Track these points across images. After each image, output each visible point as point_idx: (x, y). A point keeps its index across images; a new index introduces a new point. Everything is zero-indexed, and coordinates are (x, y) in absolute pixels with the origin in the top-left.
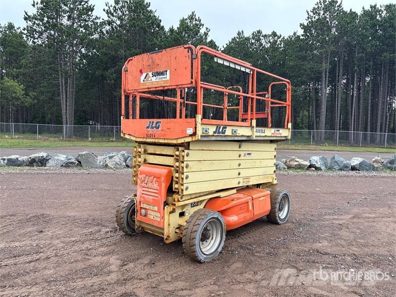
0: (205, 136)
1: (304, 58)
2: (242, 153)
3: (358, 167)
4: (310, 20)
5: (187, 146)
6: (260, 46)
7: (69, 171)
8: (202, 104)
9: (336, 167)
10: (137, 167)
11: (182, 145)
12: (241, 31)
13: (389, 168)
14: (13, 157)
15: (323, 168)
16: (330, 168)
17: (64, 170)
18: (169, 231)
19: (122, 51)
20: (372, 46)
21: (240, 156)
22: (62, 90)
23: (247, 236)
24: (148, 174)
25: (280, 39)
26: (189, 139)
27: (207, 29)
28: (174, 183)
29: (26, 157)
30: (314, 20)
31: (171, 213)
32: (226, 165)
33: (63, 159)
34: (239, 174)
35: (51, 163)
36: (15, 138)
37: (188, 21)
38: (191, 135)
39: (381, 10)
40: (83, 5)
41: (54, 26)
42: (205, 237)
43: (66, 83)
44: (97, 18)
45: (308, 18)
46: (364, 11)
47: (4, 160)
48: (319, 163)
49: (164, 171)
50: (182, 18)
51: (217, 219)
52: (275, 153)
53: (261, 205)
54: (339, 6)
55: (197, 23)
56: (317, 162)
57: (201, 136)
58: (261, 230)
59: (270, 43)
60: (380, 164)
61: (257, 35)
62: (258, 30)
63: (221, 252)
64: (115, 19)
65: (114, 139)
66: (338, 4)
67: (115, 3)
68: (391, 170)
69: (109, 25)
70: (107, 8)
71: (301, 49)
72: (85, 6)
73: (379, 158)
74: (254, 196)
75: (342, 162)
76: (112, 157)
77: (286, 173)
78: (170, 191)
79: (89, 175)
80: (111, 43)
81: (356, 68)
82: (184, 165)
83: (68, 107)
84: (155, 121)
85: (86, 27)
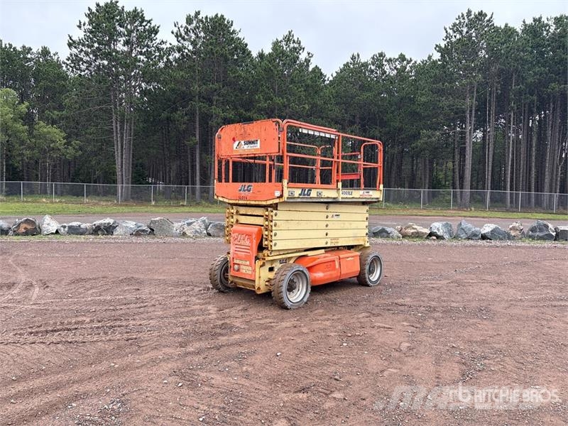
0: (291, 198)
1: (441, 92)
2: (330, 215)
3: (489, 236)
4: (448, 40)
5: (275, 207)
6: (383, 74)
7: (140, 240)
8: (289, 165)
9: (463, 236)
10: (230, 227)
11: (270, 206)
12: (356, 54)
13: (530, 237)
14: (75, 224)
15: (446, 236)
16: (456, 237)
17: (134, 239)
18: (259, 283)
19: (196, 86)
20: (535, 74)
21: (327, 217)
22: (116, 137)
23: (334, 294)
24: (241, 233)
25: (411, 65)
26: (276, 201)
27: (309, 54)
28: (264, 240)
29: (88, 224)
30: (453, 40)
31: (261, 266)
32: (313, 225)
33: (132, 226)
34: (327, 235)
35: (118, 231)
36: (56, 202)
37: (284, 43)
38: (278, 197)
39: (547, 25)
40: (144, 26)
41: (107, 55)
42: (291, 288)
43: (122, 128)
44: (162, 42)
45: (447, 37)
46: (526, 25)
47: (64, 227)
48: (441, 231)
49: (256, 229)
50: (275, 40)
51: (302, 271)
52: (367, 215)
53: (349, 265)
54: (489, 21)
55: (296, 45)
56: (438, 230)
57: (287, 198)
58: (350, 290)
59: (397, 69)
60: (518, 232)
61: (379, 59)
62: (380, 52)
63: (306, 303)
64: (186, 44)
65: (185, 203)
66: (487, 18)
67: (187, 23)
68: (533, 239)
69: (179, 52)
70: (175, 30)
71: (437, 80)
72: (147, 27)
73: (517, 224)
74: (341, 256)
75: (469, 229)
76: (191, 223)
77: (399, 242)
78: (261, 248)
79: (166, 245)
80: (182, 76)
81: (512, 105)
82: (273, 224)
83: (124, 160)
84: (247, 184)
85: (148, 55)
